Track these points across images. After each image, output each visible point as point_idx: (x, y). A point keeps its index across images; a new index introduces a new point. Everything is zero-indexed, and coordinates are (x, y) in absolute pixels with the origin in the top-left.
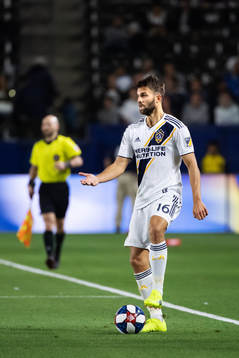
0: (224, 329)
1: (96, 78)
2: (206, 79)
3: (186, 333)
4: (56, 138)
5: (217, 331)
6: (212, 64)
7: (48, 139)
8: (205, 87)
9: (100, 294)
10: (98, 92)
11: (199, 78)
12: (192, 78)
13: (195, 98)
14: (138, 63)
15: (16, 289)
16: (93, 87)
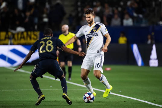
0: (127, 101)
1: (79, 9)
2: (120, 9)
3: (113, 102)
4: (68, 34)
5: (125, 101)
6: (122, 3)
7: (65, 34)
8: (119, 12)
9: (82, 88)
10: (80, 15)
11: (117, 9)
12: (115, 9)
13: (116, 16)
14: (95, 4)
15: (51, 86)
16: (78, 12)
